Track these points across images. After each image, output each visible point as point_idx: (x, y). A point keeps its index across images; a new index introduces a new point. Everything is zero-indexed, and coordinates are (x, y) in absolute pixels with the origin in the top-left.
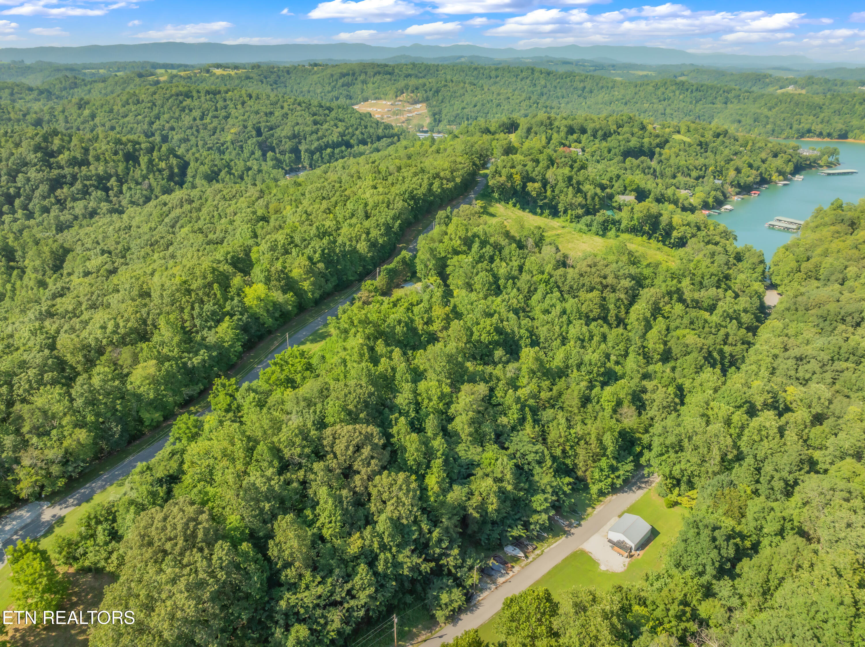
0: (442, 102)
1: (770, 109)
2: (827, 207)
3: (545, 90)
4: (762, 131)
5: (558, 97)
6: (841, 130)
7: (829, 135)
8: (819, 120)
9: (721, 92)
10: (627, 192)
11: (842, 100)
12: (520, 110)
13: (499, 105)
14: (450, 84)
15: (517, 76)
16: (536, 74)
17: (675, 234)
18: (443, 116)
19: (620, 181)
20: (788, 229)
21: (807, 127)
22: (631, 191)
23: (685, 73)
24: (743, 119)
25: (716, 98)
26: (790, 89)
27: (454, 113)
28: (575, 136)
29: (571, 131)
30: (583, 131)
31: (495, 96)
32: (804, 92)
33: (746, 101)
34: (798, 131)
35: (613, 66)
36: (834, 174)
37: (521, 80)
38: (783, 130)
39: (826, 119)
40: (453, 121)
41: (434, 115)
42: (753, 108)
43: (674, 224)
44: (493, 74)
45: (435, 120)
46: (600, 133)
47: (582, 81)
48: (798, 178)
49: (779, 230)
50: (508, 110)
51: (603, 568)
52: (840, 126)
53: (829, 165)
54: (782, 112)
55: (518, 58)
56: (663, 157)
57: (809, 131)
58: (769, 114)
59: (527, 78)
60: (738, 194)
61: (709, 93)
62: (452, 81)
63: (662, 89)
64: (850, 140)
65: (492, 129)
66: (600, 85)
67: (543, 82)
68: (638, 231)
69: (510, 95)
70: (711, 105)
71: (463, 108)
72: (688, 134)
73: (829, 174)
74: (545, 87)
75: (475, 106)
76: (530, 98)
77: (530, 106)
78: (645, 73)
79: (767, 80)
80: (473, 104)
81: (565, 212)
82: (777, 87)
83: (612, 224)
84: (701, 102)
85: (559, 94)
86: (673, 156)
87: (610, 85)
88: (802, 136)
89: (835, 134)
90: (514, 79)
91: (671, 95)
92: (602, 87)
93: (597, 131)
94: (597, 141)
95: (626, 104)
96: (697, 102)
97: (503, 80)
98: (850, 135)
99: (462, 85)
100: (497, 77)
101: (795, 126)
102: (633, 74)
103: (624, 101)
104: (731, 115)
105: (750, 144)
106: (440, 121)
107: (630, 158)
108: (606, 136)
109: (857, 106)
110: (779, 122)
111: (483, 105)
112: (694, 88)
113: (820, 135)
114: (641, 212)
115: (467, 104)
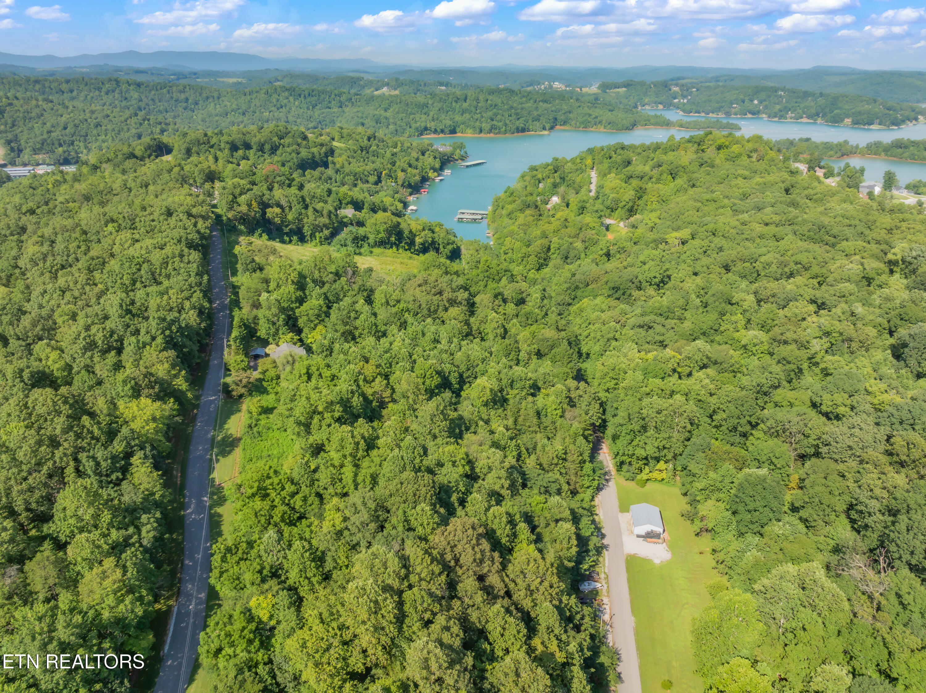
0: (14, 125)
1: (386, 110)
2: (502, 194)
3: (142, 105)
4: (387, 132)
5: (160, 112)
6: (450, 126)
7: (442, 131)
8: (430, 118)
9: (333, 96)
10: (343, 205)
11: (441, 99)
12: (129, 129)
13: (98, 125)
14: (15, 102)
15: (99, 89)
16: (124, 87)
17: (418, 240)
18: (23, 142)
19: (333, 195)
20: (475, 220)
21: (423, 125)
22: (347, 204)
23: (279, 78)
24: (366, 122)
25: (330, 102)
26: (385, 90)
27: (39, 139)
28: (240, 152)
29: (234, 148)
30: (248, 146)
31: (88, 115)
32: (397, 92)
33: (359, 104)
34: (417, 129)
35: (195, 74)
36: (470, 166)
37: (107, 94)
38: (404, 129)
39: (435, 116)
40: (40, 149)
41: (9, 142)
42: (370, 110)
43: (414, 230)
44: (64, 87)
45: (12, 150)
46: (267, 147)
47: (181, 92)
48: (447, 172)
49: (467, 222)
50: (113, 130)
51: (657, 561)
52: (449, 123)
53: (463, 158)
54: (398, 113)
55: (70, 68)
56: (338, 166)
57: (426, 129)
58: (388, 114)
59: (113, 91)
60: (411, 194)
61: (321, 98)
62: (17, 98)
63: (275, 96)
64: (459, 135)
65: (138, 153)
66: (204, 95)
67: (136, 95)
68: (386, 243)
69: (109, 112)
70: (328, 110)
71: (49, 132)
72: (343, 140)
73: (467, 166)
74: (141, 100)
75: (65, 128)
76: (136, 115)
77: (141, 124)
78: (235, 80)
79: (361, 83)
80: (62, 126)
81: (313, 236)
82: (372, 89)
83: (362, 240)
84: (318, 107)
85: (162, 108)
86: (346, 164)
87: (216, 95)
88: (421, 134)
89: (446, 130)
90: (97, 93)
91: (286, 101)
92: (207, 98)
93: (263, 145)
94: (266, 156)
95: (244, 114)
96: (313, 107)
97: (83, 94)
98: (458, 130)
99: (34, 102)
100: (71, 91)
101: (414, 125)
102: (223, 82)
103: (241, 111)
104: (353, 118)
105: (399, 145)
106: (20, 151)
107: (308, 171)
108: (274, 150)
109: (454, 104)
110: (398, 123)
111: (76, 126)
112: (306, 93)
113: (435, 132)
114: (385, 223)
115: (53, 126)
